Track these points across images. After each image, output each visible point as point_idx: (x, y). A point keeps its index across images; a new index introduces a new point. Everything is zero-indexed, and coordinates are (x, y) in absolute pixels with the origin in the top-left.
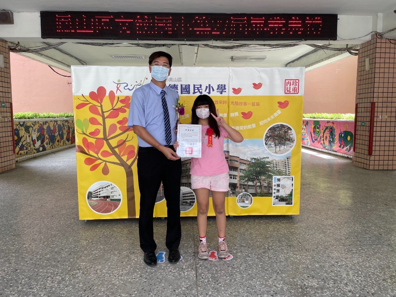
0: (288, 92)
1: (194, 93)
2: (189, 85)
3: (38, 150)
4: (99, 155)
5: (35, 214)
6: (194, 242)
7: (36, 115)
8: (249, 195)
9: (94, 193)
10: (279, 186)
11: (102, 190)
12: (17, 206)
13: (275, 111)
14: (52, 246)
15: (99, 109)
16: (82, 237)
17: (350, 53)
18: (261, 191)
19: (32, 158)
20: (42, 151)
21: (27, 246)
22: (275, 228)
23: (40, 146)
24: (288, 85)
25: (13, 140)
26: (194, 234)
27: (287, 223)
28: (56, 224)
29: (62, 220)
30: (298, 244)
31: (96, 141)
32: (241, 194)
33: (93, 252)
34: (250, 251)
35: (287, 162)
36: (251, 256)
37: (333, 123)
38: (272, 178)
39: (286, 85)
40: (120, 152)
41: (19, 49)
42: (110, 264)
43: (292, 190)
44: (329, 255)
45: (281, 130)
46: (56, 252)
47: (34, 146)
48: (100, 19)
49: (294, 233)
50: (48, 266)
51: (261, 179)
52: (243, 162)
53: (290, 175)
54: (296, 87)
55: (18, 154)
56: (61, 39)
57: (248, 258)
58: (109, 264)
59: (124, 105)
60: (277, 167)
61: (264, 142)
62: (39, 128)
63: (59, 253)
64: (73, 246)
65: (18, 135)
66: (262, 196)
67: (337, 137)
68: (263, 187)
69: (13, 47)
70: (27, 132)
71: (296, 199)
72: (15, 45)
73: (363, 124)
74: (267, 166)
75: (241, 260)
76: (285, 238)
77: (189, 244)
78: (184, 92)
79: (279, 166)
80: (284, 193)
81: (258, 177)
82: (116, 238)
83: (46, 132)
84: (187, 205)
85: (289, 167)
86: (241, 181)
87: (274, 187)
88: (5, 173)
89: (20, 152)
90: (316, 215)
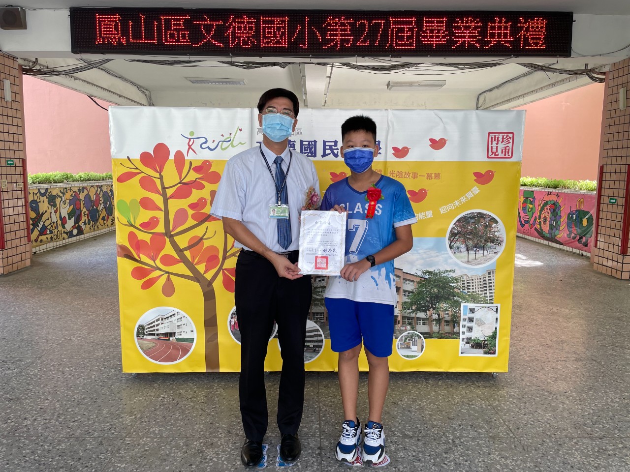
0: (493, 156)
1: (324, 155)
2: (315, 142)
3: (70, 234)
4: (158, 262)
5: (51, 357)
6: (320, 424)
7: (67, 177)
8: (418, 335)
9: (149, 328)
10: (473, 321)
11: (162, 322)
12: (22, 341)
13: (469, 190)
14: (72, 424)
15: (158, 182)
16: (125, 406)
17: (592, 78)
18: (440, 327)
19: (60, 247)
20: (77, 235)
21: (29, 422)
22: (464, 397)
23: (74, 227)
24: (494, 143)
25: (27, 221)
26: (319, 407)
27: (485, 387)
28: (84, 379)
29: (95, 371)
30: (508, 434)
31: (151, 239)
32: (405, 334)
33: (141, 441)
34: (421, 448)
35: (487, 280)
36: (423, 459)
37: (558, 195)
38: (461, 307)
39: (490, 142)
40: (194, 259)
41: (38, 70)
42: (168, 468)
43: (496, 328)
44: (565, 460)
45: (479, 222)
46: (77, 438)
47: (64, 227)
48: (168, 22)
49: (498, 410)
50: (61, 468)
51: (441, 308)
52: (407, 277)
53: (492, 303)
54: (508, 146)
55: (36, 241)
56: (103, 54)
57: (417, 464)
58: (166, 468)
59: (200, 176)
60: (469, 287)
61: (447, 243)
62: (71, 198)
63: (84, 440)
64: (108, 426)
65: (36, 209)
66: (440, 338)
67: (564, 219)
68: (443, 321)
69: (29, 66)
70: (51, 205)
71: (502, 344)
72: (31, 64)
73: (612, 201)
74: (451, 286)
75: (404, 468)
76: (483, 420)
77: (311, 428)
78: (306, 154)
79: (473, 286)
80: (481, 334)
81: (435, 305)
82: (183, 412)
83: (83, 204)
84: (309, 351)
85: (491, 288)
86: (405, 311)
87: (462, 323)
88: (12, 275)
89: (41, 238)
90: (536, 371)
